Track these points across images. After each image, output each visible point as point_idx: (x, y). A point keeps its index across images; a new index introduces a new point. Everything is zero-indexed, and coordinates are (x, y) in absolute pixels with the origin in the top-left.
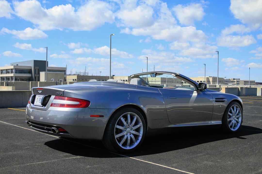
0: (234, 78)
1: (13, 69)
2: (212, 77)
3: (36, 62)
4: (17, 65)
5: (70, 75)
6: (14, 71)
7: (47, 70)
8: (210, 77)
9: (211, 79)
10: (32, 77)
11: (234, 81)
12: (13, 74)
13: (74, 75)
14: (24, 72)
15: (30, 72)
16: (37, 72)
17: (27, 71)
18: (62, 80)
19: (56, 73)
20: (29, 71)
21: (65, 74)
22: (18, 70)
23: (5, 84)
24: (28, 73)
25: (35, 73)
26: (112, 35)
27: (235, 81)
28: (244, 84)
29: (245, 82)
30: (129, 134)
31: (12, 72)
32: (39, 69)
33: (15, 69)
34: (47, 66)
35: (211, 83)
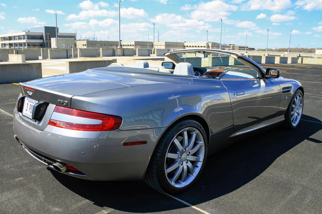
0: (230, 44)
1: (25, 35)
2: (211, 42)
3: (47, 28)
4: (29, 31)
5: (80, 40)
6: (26, 37)
7: (58, 36)
8: (209, 42)
9: (210, 45)
10: (44, 43)
11: (229, 46)
12: (25, 40)
13: (84, 40)
14: (36, 38)
15: (42, 38)
16: (48, 38)
17: (39, 37)
18: (73, 45)
19: (66, 39)
20: (40, 37)
21: (75, 39)
22: (30, 37)
23: (14, 52)
24: (40, 39)
25: (47, 39)
26: (121, 1)
27: (231, 46)
28: (239, 49)
29: (239, 47)
30: (184, 163)
31: (24, 38)
32: (50, 35)
33: (27, 35)
34: (58, 32)
35: (211, 47)
